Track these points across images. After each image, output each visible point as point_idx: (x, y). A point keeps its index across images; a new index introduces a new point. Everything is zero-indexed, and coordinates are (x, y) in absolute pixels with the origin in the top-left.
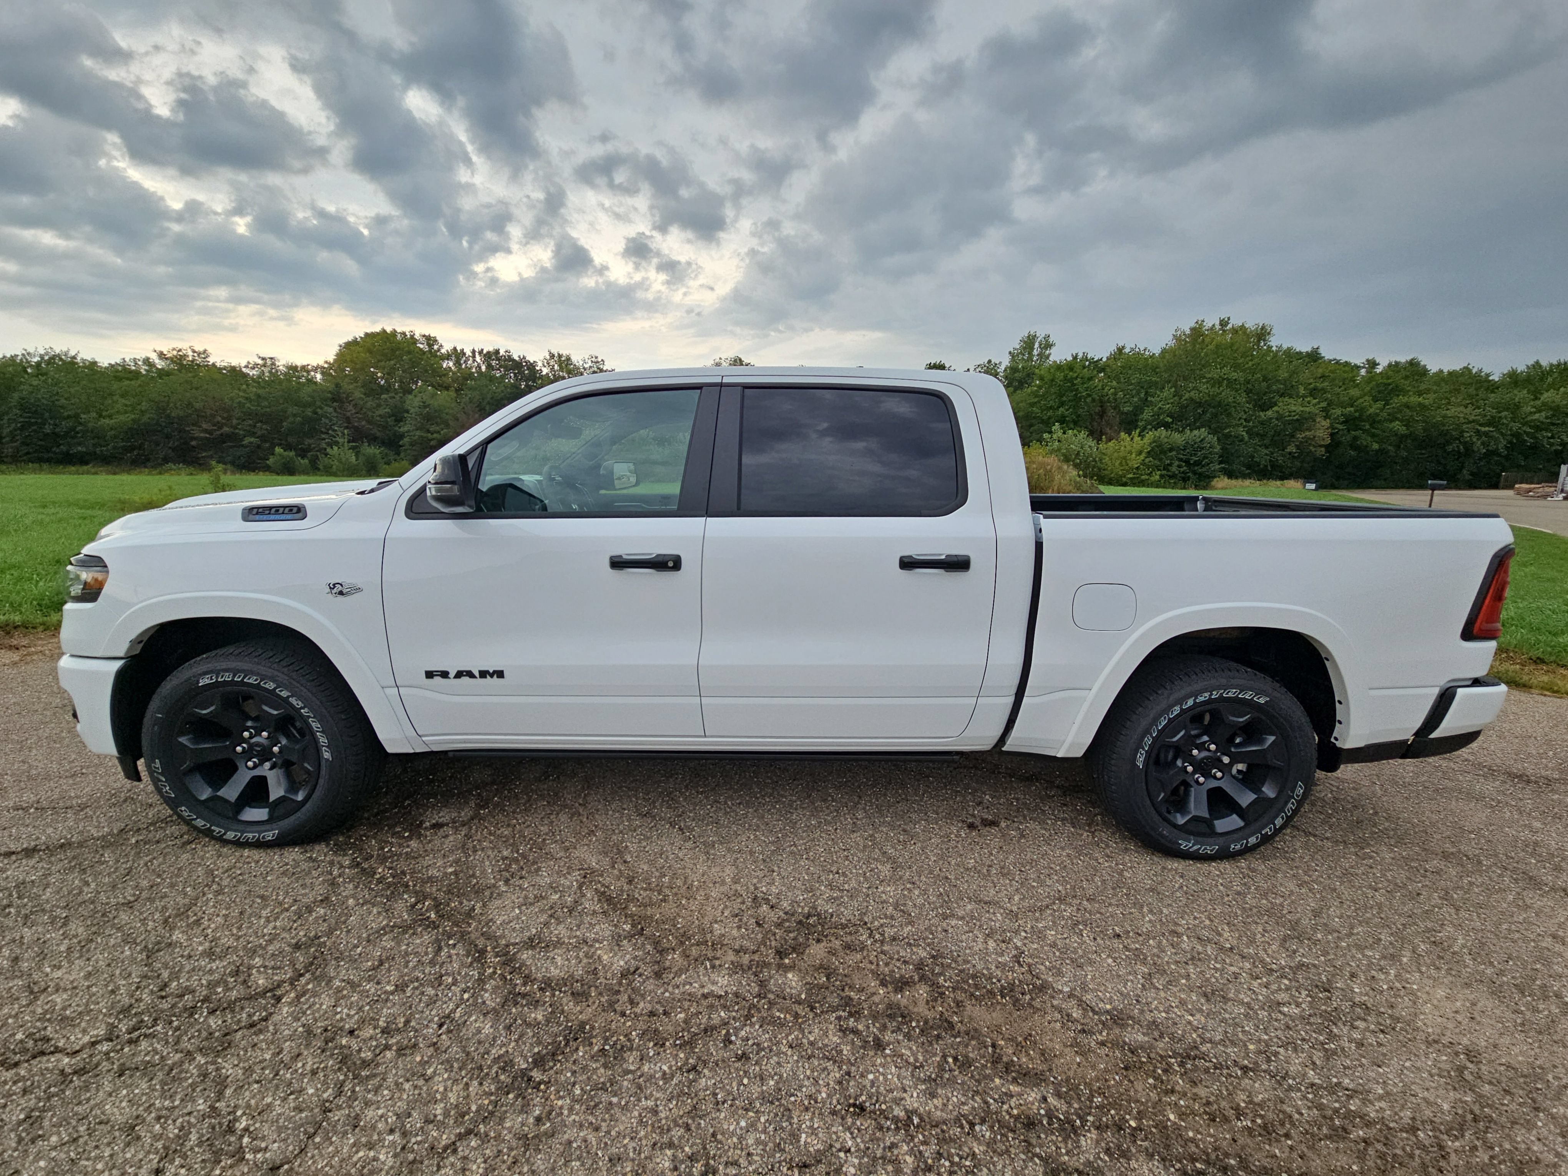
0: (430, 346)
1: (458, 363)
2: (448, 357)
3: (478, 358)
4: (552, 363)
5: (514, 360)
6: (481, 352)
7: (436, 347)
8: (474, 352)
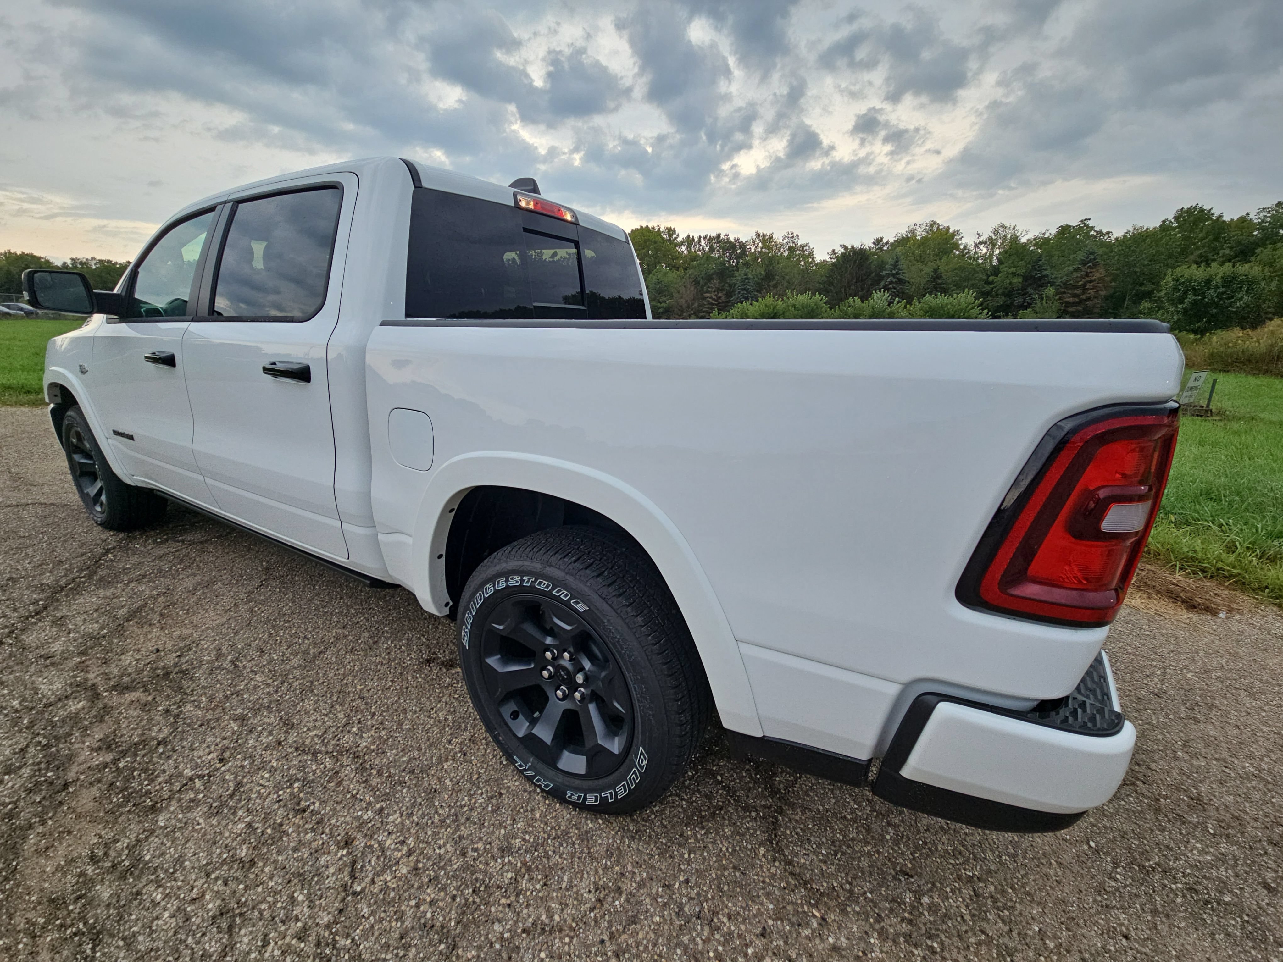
0: (670, 235)
1: (689, 247)
2: (682, 243)
3: (703, 243)
4: (757, 241)
5: (731, 242)
6: (705, 238)
7: (674, 236)
8: (700, 237)
